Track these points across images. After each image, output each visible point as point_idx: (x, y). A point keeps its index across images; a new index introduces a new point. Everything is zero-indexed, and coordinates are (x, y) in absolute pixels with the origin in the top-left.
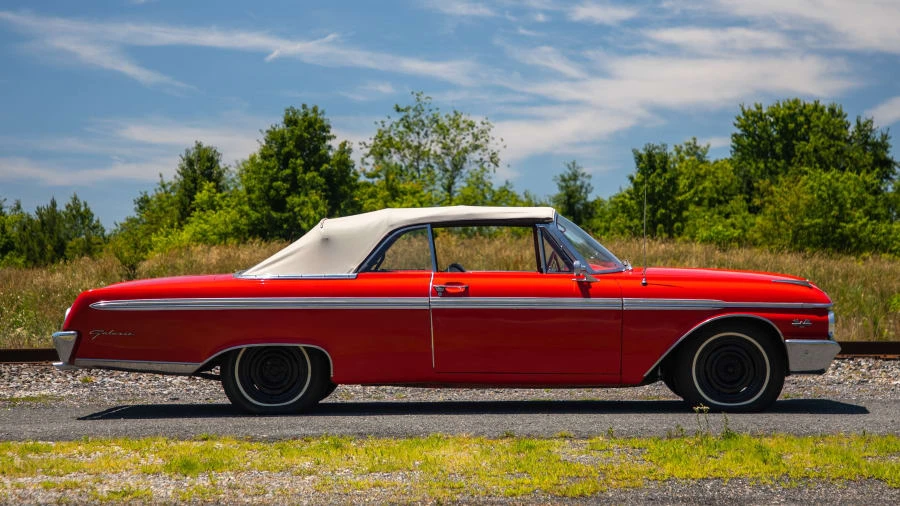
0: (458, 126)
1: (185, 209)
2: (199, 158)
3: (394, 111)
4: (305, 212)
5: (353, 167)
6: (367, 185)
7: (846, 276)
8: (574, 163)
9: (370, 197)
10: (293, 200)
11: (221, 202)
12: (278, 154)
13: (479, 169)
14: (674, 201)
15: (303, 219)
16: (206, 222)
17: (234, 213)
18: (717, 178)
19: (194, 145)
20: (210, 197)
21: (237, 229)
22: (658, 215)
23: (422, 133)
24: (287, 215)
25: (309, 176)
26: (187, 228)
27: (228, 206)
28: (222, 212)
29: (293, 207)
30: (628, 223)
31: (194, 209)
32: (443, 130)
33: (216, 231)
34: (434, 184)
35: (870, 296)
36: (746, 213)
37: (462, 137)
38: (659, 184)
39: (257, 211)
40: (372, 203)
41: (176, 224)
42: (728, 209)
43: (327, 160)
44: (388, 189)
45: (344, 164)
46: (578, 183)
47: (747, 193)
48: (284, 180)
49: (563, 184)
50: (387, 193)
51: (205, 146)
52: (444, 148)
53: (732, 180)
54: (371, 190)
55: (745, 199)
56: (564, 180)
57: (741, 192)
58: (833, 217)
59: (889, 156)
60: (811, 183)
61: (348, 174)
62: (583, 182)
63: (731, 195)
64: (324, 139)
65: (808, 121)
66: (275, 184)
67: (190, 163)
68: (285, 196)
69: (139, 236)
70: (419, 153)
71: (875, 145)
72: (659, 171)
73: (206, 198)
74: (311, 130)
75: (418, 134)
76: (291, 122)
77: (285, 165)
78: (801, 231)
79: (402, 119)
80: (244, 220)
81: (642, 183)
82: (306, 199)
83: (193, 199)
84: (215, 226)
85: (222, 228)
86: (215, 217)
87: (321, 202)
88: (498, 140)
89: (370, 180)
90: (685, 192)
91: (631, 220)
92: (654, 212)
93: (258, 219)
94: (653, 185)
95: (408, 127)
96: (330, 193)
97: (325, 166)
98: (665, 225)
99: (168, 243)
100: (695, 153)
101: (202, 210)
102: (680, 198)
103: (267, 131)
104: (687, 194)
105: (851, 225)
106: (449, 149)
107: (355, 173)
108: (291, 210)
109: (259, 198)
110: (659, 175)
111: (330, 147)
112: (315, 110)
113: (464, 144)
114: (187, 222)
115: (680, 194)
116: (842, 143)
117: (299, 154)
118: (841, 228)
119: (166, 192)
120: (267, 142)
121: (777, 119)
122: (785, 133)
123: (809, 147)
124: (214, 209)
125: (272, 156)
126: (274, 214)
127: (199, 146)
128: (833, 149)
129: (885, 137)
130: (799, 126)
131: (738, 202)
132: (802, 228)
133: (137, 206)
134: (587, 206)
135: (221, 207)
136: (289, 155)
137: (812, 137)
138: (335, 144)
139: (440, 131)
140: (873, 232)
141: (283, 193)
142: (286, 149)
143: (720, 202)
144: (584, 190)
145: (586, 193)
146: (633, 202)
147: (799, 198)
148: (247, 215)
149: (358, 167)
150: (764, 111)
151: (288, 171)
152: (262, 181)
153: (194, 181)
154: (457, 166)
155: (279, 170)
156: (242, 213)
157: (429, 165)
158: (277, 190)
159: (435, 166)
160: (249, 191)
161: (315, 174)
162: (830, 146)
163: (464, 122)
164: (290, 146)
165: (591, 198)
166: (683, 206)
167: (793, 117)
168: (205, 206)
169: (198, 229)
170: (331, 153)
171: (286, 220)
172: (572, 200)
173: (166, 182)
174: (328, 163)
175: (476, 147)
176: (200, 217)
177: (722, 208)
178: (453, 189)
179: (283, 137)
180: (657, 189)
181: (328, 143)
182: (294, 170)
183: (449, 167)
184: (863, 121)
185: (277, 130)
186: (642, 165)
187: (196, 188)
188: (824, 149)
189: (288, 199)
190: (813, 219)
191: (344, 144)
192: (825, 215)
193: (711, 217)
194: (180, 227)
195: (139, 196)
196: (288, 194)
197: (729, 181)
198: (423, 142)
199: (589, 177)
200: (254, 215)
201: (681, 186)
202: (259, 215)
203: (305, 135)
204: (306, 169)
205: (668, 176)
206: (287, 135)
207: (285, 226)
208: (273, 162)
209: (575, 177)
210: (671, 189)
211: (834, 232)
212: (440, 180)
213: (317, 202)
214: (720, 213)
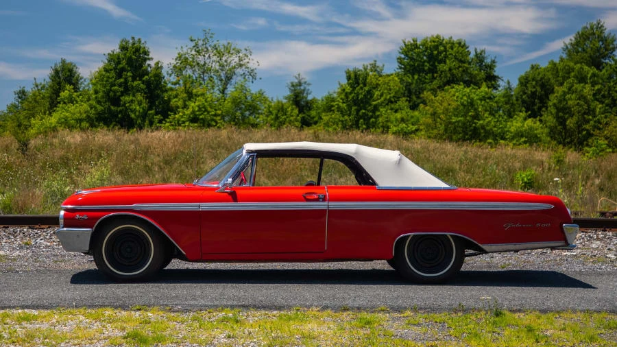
0: (229, 52)
1: (53, 103)
2: (63, 70)
3: (189, 41)
4: (133, 107)
5: (164, 78)
6: (171, 89)
7: (486, 158)
8: (299, 75)
9: (174, 98)
10: (126, 98)
11: (77, 99)
12: (115, 69)
13: (243, 80)
14: (370, 105)
15: (132, 111)
16: (67, 111)
17: (85, 106)
18: (389, 86)
19: (60, 61)
20: (70, 95)
21: (88, 117)
22: (361, 113)
23: (207, 56)
24: (121, 108)
25: (136, 83)
26: (54, 114)
27: (82, 101)
28: (78, 105)
29: (125, 103)
30: (341, 119)
31: (59, 103)
32: (220, 54)
33: (74, 117)
34: (213, 89)
35: (502, 172)
36: (409, 110)
37: (231, 59)
38: (361, 93)
39: (102, 105)
40: (176, 101)
41: (48, 112)
42: (396, 106)
43: (147, 73)
44: (185, 92)
45: (158, 76)
46: (302, 88)
47: (408, 96)
48: (120, 86)
49: (293, 88)
50: (185, 95)
51: (67, 62)
52: (220, 66)
53: (399, 88)
54: (175, 93)
55: (407, 100)
56: (293, 86)
57: (404, 96)
58: (471, 116)
59: (496, 74)
60: (457, 94)
61: (160, 82)
62: (305, 88)
63: (399, 98)
64: (145, 60)
65: (445, 50)
66: (113, 88)
67: (57, 72)
68: (120, 96)
69: (21, 118)
70: (205, 69)
71: (487, 66)
72: (361, 85)
73: (67, 95)
74: (137, 54)
75: (204, 56)
76: (123, 48)
77: (119, 76)
78: (450, 126)
79: (194, 47)
80: (93, 111)
81: (351, 93)
82: (134, 98)
83: (59, 96)
84: (74, 114)
85: (78, 116)
86: (72, 108)
87: (144, 101)
88: (255, 62)
89: (173, 86)
90: (378, 99)
91: (343, 117)
92: (358, 111)
93: (102, 110)
94: (358, 94)
95: (198, 52)
96: (149, 95)
97: (146, 77)
98: (364, 120)
99: (43, 124)
100: (376, 70)
101: (65, 103)
102: (374, 103)
103: (109, 54)
104: (379, 101)
105: (481, 122)
106: (223, 66)
107: (165, 82)
108: (124, 105)
109: (103, 97)
110: (362, 88)
111: (149, 65)
112: (139, 41)
113: (233, 64)
114: (54, 111)
115: (374, 101)
116: (466, 65)
117: (129, 69)
118: (475, 123)
119: (38, 90)
120: (109, 61)
121: (427, 48)
122: (431, 58)
123: (446, 68)
124: (72, 103)
125: (111, 70)
126: (112, 108)
127: (63, 61)
128: (460, 69)
129: (494, 62)
130: (439, 53)
131: (403, 103)
132: (450, 123)
133: (17, 96)
134: (307, 103)
135: (77, 102)
136: (123, 70)
137: (448, 61)
138: (152, 63)
139: (218, 54)
140: (495, 127)
141: (119, 94)
142: (121, 66)
143: (392, 102)
144: (306, 92)
145: (307, 94)
146: (344, 105)
147: (449, 105)
148: (95, 107)
149: (167, 78)
150: (418, 43)
151: (122, 80)
152: (105, 86)
153: (59, 84)
154: (229, 78)
155: (117, 79)
156: (92, 107)
157: (211, 77)
158: (115, 92)
159: (215, 77)
160: (96, 92)
161: (140, 82)
162: (460, 67)
163: (233, 49)
164: (124, 63)
165: (310, 98)
166: (376, 108)
167: (436, 47)
168: (66, 101)
169: (62, 116)
170: (149, 69)
171: (121, 111)
172: (298, 99)
173: (38, 83)
174: (148, 75)
175: (241, 66)
176: (63, 108)
177: (393, 106)
178: (226, 92)
179: (118, 58)
180: (360, 97)
181: (148, 62)
182: (126, 79)
183: (223, 78)
184: (479, 51)
185: (115, 53)
186: (351, 81)
187: (60, 89)
188: (455, 69)
189: (122, 98)
190: (458, 117)
191: (158, 63)
192: (465, 115)
193: (386, 111)
194: (50, 114)
195: (18, 89)
196: (122, 95)
197: (397, 89)
198: (207, 61)
199: (309, 84)
200: (100, 108)
201: (375, 95)
202: (103, 108)
203: (134, 57)
204: (134, 79)
205: (367, 89)
206: (122, 56)
207: (120, 116)
208: (112, 74)
209: (300, 84)
210: (369, 97)
211: (471, 126)
212: (218, 86)
213: (141, 101)
214: (392, 109)
